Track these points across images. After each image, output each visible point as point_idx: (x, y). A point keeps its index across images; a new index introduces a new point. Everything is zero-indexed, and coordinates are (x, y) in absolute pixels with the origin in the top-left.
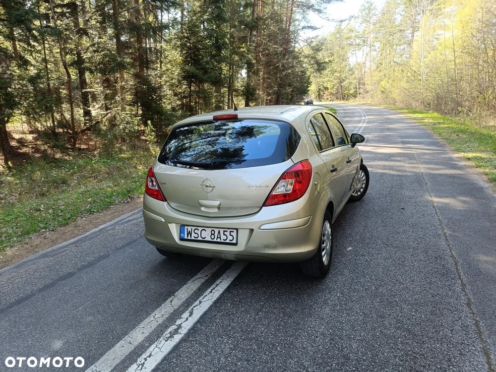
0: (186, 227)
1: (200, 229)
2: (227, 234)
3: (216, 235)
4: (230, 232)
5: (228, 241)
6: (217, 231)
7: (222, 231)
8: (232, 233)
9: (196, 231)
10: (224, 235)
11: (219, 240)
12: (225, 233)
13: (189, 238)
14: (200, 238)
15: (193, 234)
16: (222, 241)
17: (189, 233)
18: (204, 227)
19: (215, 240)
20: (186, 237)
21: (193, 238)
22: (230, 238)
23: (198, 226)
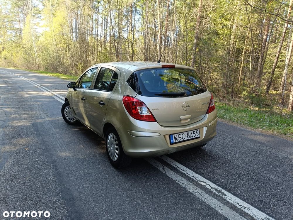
0: (173, 135)
1: (181, 134)
2: (195, 133)
3: (190, 135)
4: (196, 131)
5: (196, 137)
6: (190, 132)
7: (192, 132)
8: (197, 132)
9: (179, 136)
10: (194, 134)
11: (192, 138)
12: (194, 132)
13: (176, 141)
14: (182, 140)
15: (178, 139)
16: (194, 137)
17: (176, 139)
18: (183, 132)
19: (190, 138)
20: (174, 142)
21: (178, 141)
22: (197, 134)
23: (180, 133)
